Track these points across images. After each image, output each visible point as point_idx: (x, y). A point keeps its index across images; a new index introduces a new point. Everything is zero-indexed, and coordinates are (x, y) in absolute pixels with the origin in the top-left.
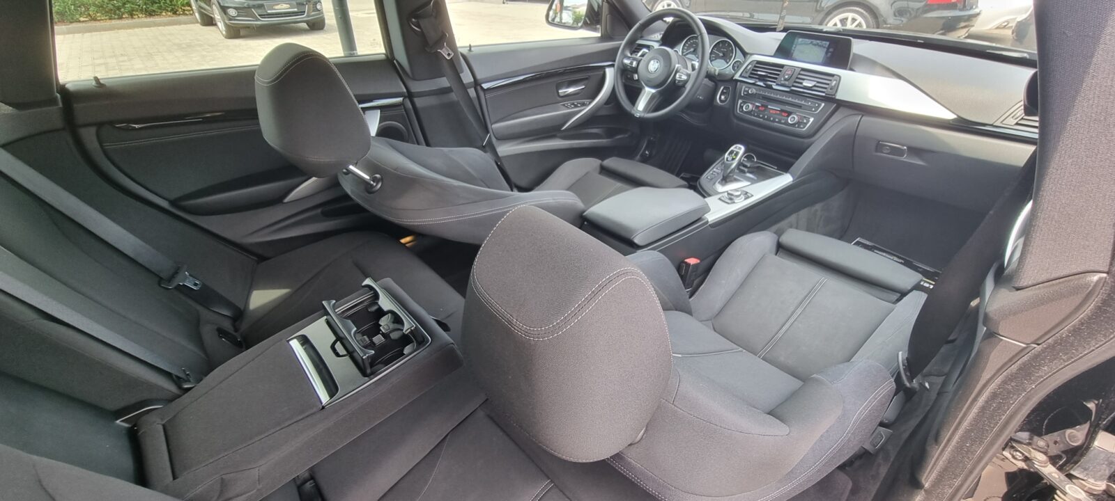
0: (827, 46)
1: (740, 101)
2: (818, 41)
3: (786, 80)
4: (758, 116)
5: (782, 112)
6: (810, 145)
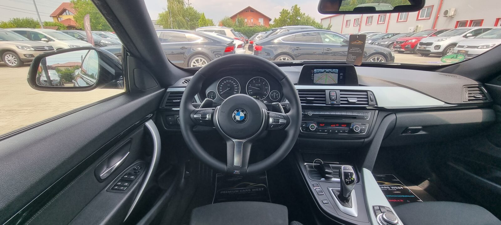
0: (337, 72)
2: (330, 70)
3: (333, 100)
4: (323, 131)
5: (340, 124)
6: (370, 143)
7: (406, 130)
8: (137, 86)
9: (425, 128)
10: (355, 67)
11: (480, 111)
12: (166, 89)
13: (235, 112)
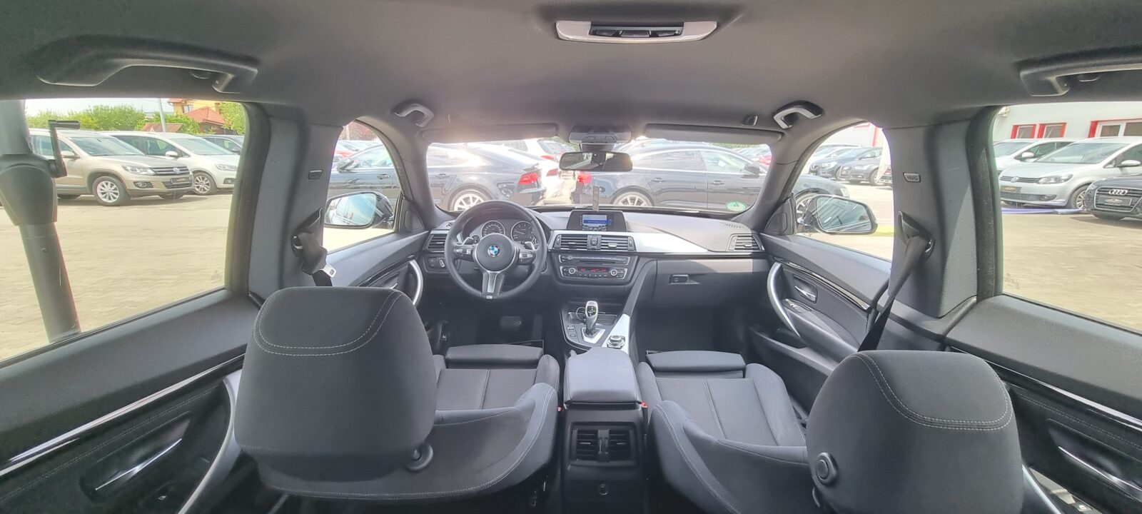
0: (605, 217)
1: (561, 268)
3: (594, 245)
4: (583, 276)
5: (601, 269)
6: (630, 289)
7: (672, 279)
8: (406, 226)
9: (692, 276)
10: (624, 214)
11: (751, 260)
12: (430, 232)
13: (491, 247)
